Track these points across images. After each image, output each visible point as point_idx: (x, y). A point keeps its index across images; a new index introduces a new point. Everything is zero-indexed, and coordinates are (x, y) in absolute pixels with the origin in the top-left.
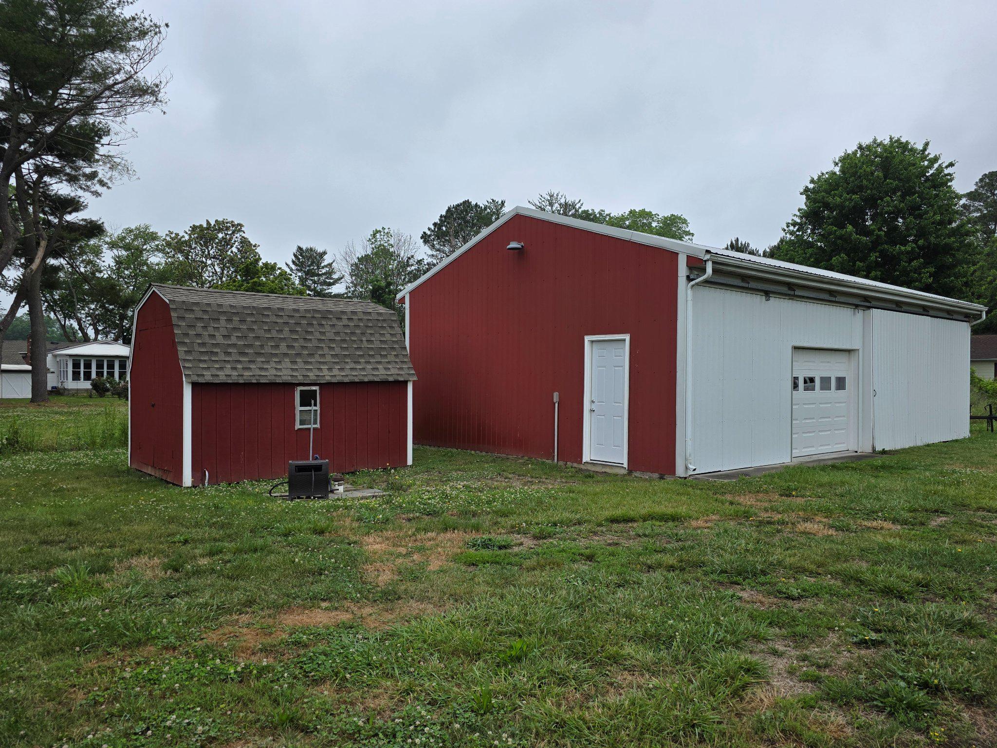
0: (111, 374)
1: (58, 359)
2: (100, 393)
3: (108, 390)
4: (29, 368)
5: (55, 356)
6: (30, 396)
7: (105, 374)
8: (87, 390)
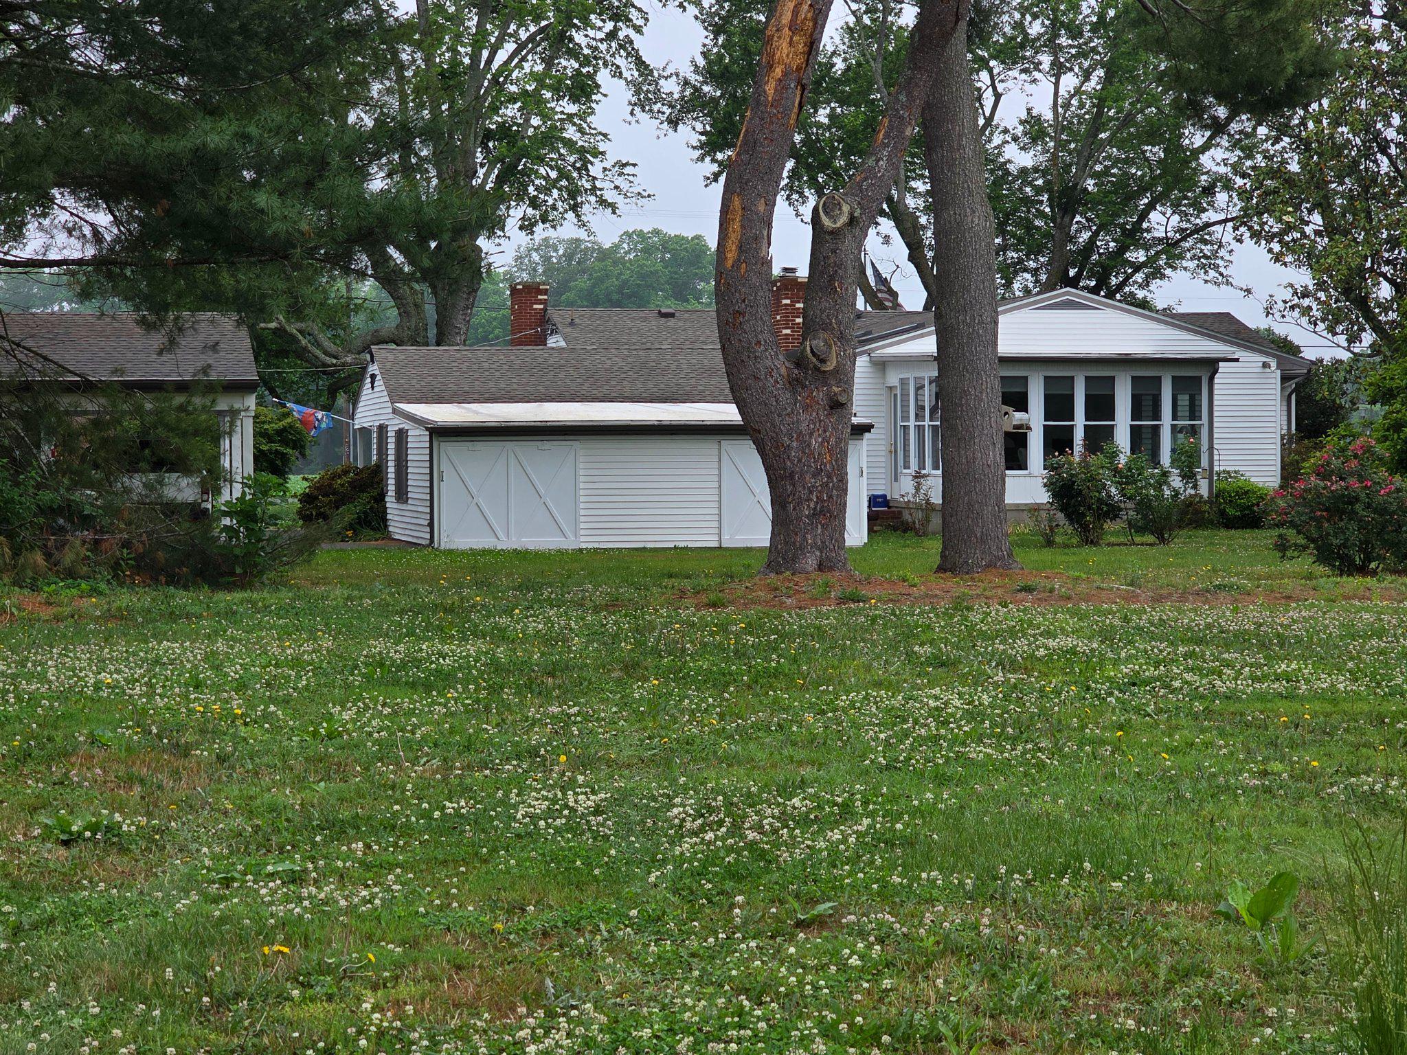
0: (1099, 438)
1: (893, 379)
2: (1085, 528)
3: (1112, 512)
4: (728, 413)
5: (881, 365)
6: (760, 535)
7: (1079, 435)
8: (1034, 509)
